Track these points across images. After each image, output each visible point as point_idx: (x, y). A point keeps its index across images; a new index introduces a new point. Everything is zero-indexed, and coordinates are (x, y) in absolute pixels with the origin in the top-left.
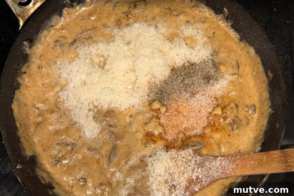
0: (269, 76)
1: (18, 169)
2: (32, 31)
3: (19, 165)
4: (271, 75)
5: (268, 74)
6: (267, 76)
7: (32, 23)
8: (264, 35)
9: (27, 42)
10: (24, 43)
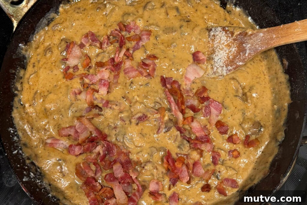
0: (285, 63)
1: (25, 181)
2: (27, 32)
3: (25, 177)
4: (286, 63)
5: (283, 62)
6: (282, 64)
7: (27, 23)
8: (277, 20)
9: (23, 44)
10: (20, 45)
